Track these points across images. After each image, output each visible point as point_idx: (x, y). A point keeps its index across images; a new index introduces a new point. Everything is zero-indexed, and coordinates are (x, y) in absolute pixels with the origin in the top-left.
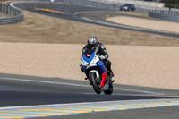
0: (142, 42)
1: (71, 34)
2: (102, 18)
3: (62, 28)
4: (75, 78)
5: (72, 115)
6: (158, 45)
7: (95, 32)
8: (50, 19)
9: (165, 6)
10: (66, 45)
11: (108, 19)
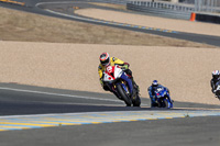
0: (118, 41)
1: (31, 30)
3: (20, 22)
4: (36, 84)
5: (34, 130)
6: (137, 44)
7: (61, 27)
8: (5, 11)
11: (76, 12)
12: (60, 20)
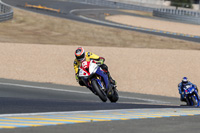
0: (145, 44)
1: (65, 34)
2: (100, 16)
3: (56, 27)
5: (68, 125)
7: (93, 32)
8: (43, 17)
9: (172, 5)
10: (60, 46)
11: (107, 18)
12: (92, 25)
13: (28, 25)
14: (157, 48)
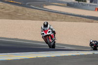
0: (63, 20)
1: (24, 15)
2: (41, 6)
3: (20, 11)
4: (26, 39)
5: (25, 59)
6: (72, 21)
7: (37, 14)
8: (13, 6)
11: (44, 7)
12: (37, 10)
13: (6, 10)
14: (69, 21)
